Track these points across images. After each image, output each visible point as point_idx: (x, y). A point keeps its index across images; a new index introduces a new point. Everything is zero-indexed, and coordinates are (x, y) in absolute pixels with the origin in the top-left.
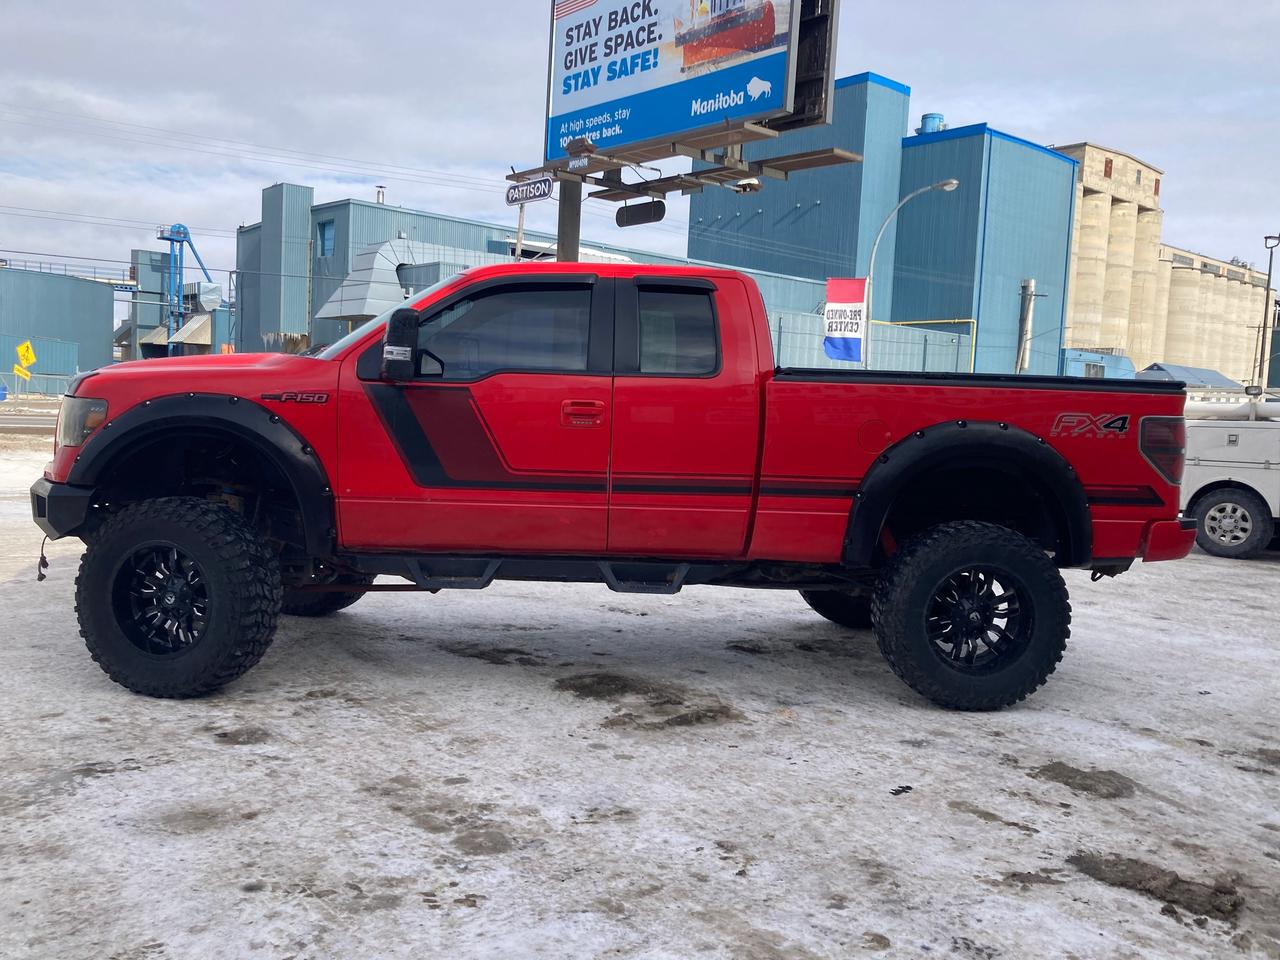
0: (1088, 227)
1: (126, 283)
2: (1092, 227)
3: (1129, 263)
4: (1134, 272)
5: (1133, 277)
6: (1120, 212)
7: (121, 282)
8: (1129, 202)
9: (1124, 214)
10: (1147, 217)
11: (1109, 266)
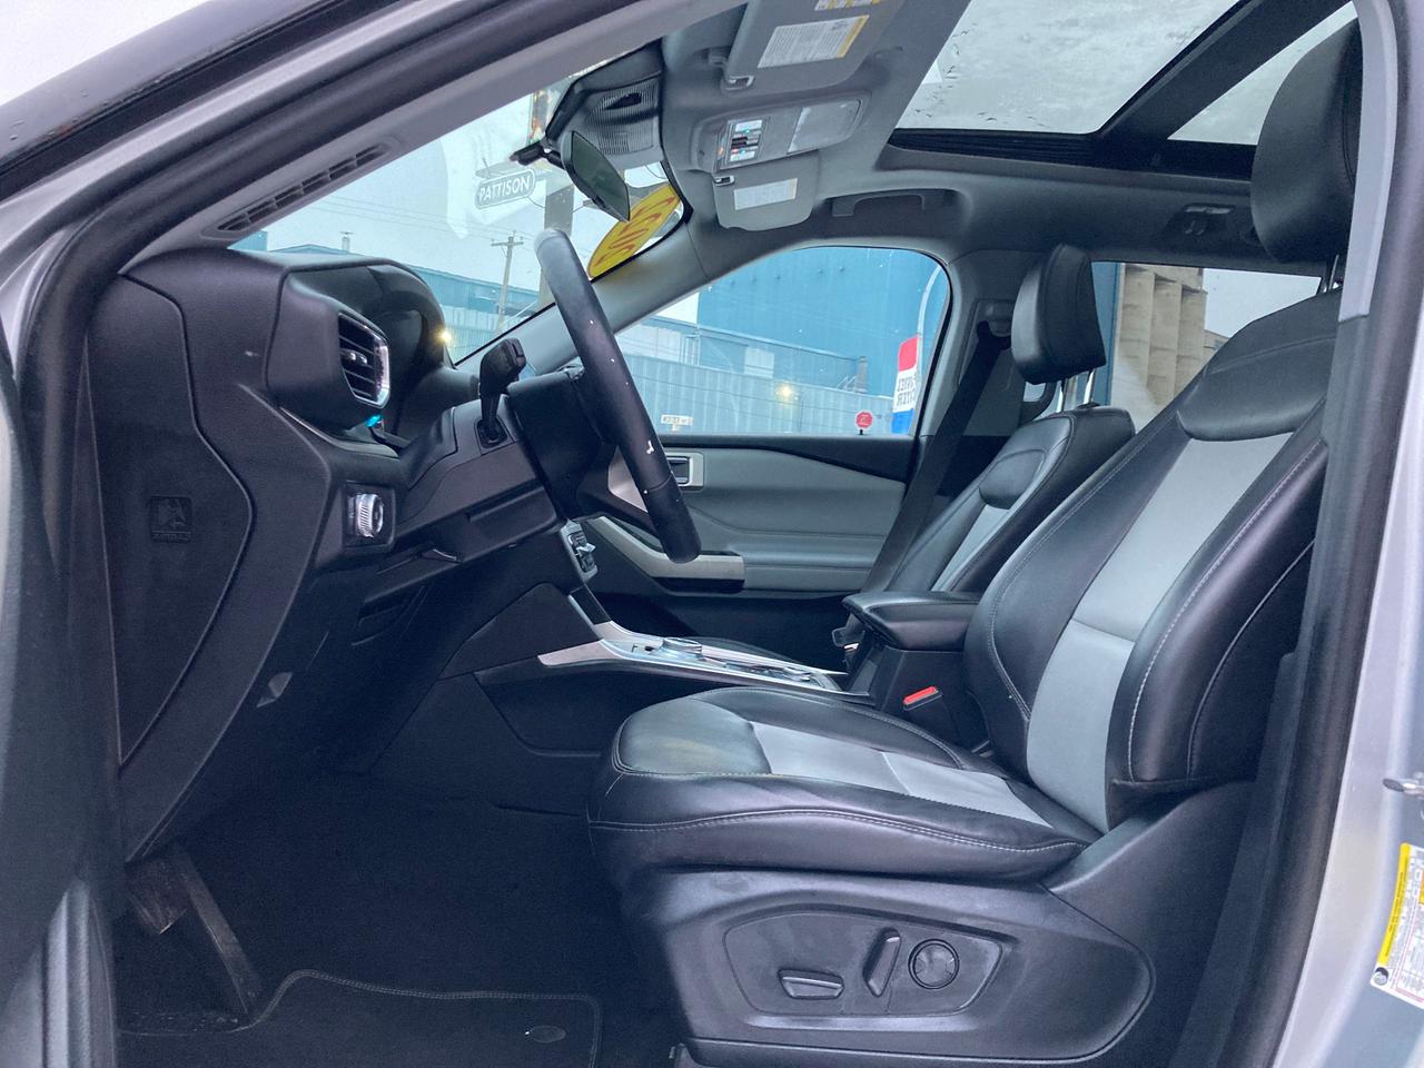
0: (1130, 306)
2: (1135, 307)
3: (1174, 346)
4: (1178, 356)
5: (1178, 362)
6: (1164, 292)
8: (1173, 282)
9: (1168, 295)
10: (1190, 300)
11: (1153, 349)
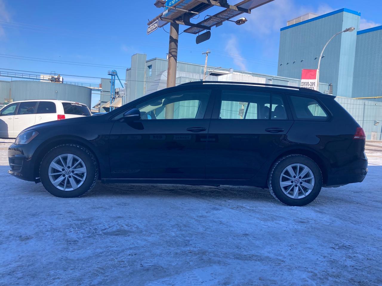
1: (99, 88)
7: (98, 88)
